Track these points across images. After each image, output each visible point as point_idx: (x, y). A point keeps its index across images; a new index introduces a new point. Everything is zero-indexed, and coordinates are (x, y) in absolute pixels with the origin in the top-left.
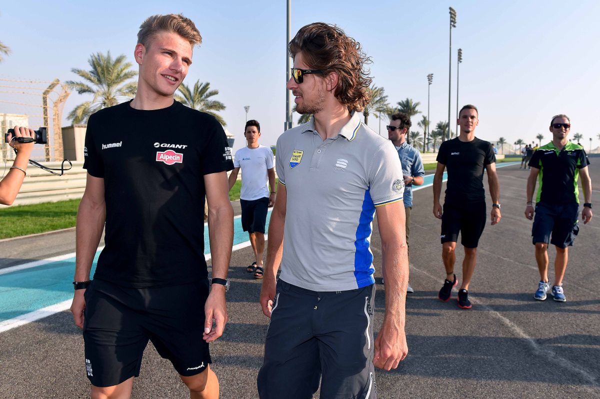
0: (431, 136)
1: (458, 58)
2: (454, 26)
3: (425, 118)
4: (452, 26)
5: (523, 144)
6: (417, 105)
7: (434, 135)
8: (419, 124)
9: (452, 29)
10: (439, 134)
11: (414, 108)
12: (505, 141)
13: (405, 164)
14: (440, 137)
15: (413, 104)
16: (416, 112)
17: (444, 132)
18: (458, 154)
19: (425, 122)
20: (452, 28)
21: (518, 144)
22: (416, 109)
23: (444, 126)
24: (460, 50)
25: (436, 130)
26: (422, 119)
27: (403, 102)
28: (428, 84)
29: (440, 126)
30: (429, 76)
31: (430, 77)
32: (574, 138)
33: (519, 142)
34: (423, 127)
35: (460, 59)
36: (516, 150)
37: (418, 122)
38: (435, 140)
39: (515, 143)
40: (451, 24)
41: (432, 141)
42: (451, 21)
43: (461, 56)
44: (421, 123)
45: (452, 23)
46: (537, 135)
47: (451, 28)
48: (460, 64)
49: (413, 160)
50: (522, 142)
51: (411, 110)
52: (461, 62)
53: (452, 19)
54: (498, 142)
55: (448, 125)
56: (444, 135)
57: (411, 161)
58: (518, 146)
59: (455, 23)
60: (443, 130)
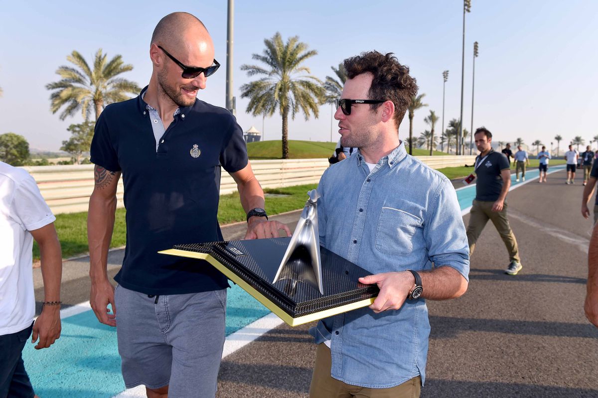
0: (445, 135)
1: (474, 52)
2: (468, 11)
3: (432, 113)
4: (465, 10)
5: (541, 145)
7: (449, 134)
8: (425, 120)
9: (466, 14)
10: (453, 132)
12: (522, 142)
13: (393, 223)
14: (454, 136)
16: (421, 105)
17: (457, 130)
19: (432, 118)
20: (466, 12)
21: (535, 145)
22: (421, 102)
24: (476, 43)
25: (450, 129)
26: (430, 114)
28: (443, 81)
29: (453, 124)
30: (444, 73)
31: (445, 75)
32: (594, 139)
33: (537, 143)
34: (431, 123)
35: (476, 53)
36: (533, 151)
37: (424, 118)
38: (450, 139)
39: (533, 144)
40: (464, 9)
41: (446, 140)
42: (465, 5)
43: (477, 50)
44: (428, 119)
45: (466, 7)
46: (555, 136)
47: (464, 13)
48: (476, 58)
50: (540, 143)
52: (477, 56)
53: (466, 3)
54: (515, 143)
56: (457, 134)
58: (536, 147)
59: (469, 7)
60: (456, 128)
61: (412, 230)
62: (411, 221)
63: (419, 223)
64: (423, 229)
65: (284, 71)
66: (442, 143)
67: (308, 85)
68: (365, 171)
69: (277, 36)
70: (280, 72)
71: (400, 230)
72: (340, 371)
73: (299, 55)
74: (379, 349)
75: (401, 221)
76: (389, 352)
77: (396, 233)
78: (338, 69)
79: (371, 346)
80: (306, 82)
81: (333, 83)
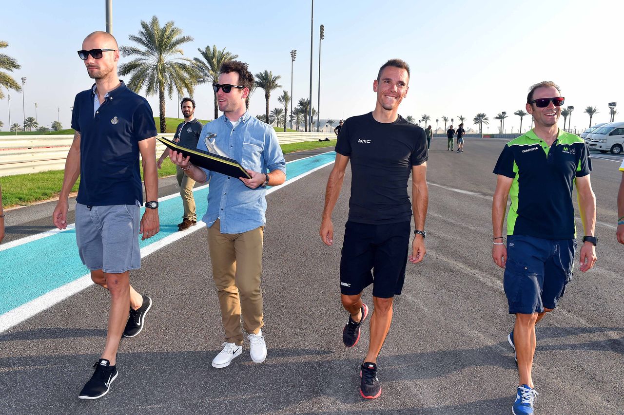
0: (294, 114)
1: (321, 34)
3: (285, 93)
6: (276, 78)
7: (297, 112)
8: (279, 99)
10: (302, 111)
11: (274, 81)
13: (249, 151)
14: (303, 115)
15: (272, 77)
16: (276, 86)
17: (306, 109)
18: (368, 142)
19: (285, 98)
22: (276, 83)
23: (306, 103)
24: (322, 26)
25: (299, 107)
26: (283, 94)
27: (261, 74)
28: (291, 60)
29: (302, 103)
30: (292, 52)
31: (293, 54)
34: (284, 103)
35: (322, 36)
38: (298, 117)
41: (295, 118)
43: (323, 33)
44: (281, 98)
48: (322, 41)
49: (263, 143)
51: (270, 84)
52: (323, 39)
55: (310, 103)
56: (306, 112)
57: (259, 145)
60: (305, 107)
61: (259, 154)
62: (258, 149)
63: (261, 150)
64: (263, 154)
65: (161, 54)
66: (290, 121)
67: (183, 67)
68: (231, 126)
69: (155, 21)
70: (156, 54)
71: (253, 154)
72: (225, 229)
73: (174, 39)
74: (244, 214)
75: (253, 150)
76: (249, 215)
77: (251, 155)
78: (204, 51)
79: (240, 213)
80: (182, 64)
81: (200, 65)
